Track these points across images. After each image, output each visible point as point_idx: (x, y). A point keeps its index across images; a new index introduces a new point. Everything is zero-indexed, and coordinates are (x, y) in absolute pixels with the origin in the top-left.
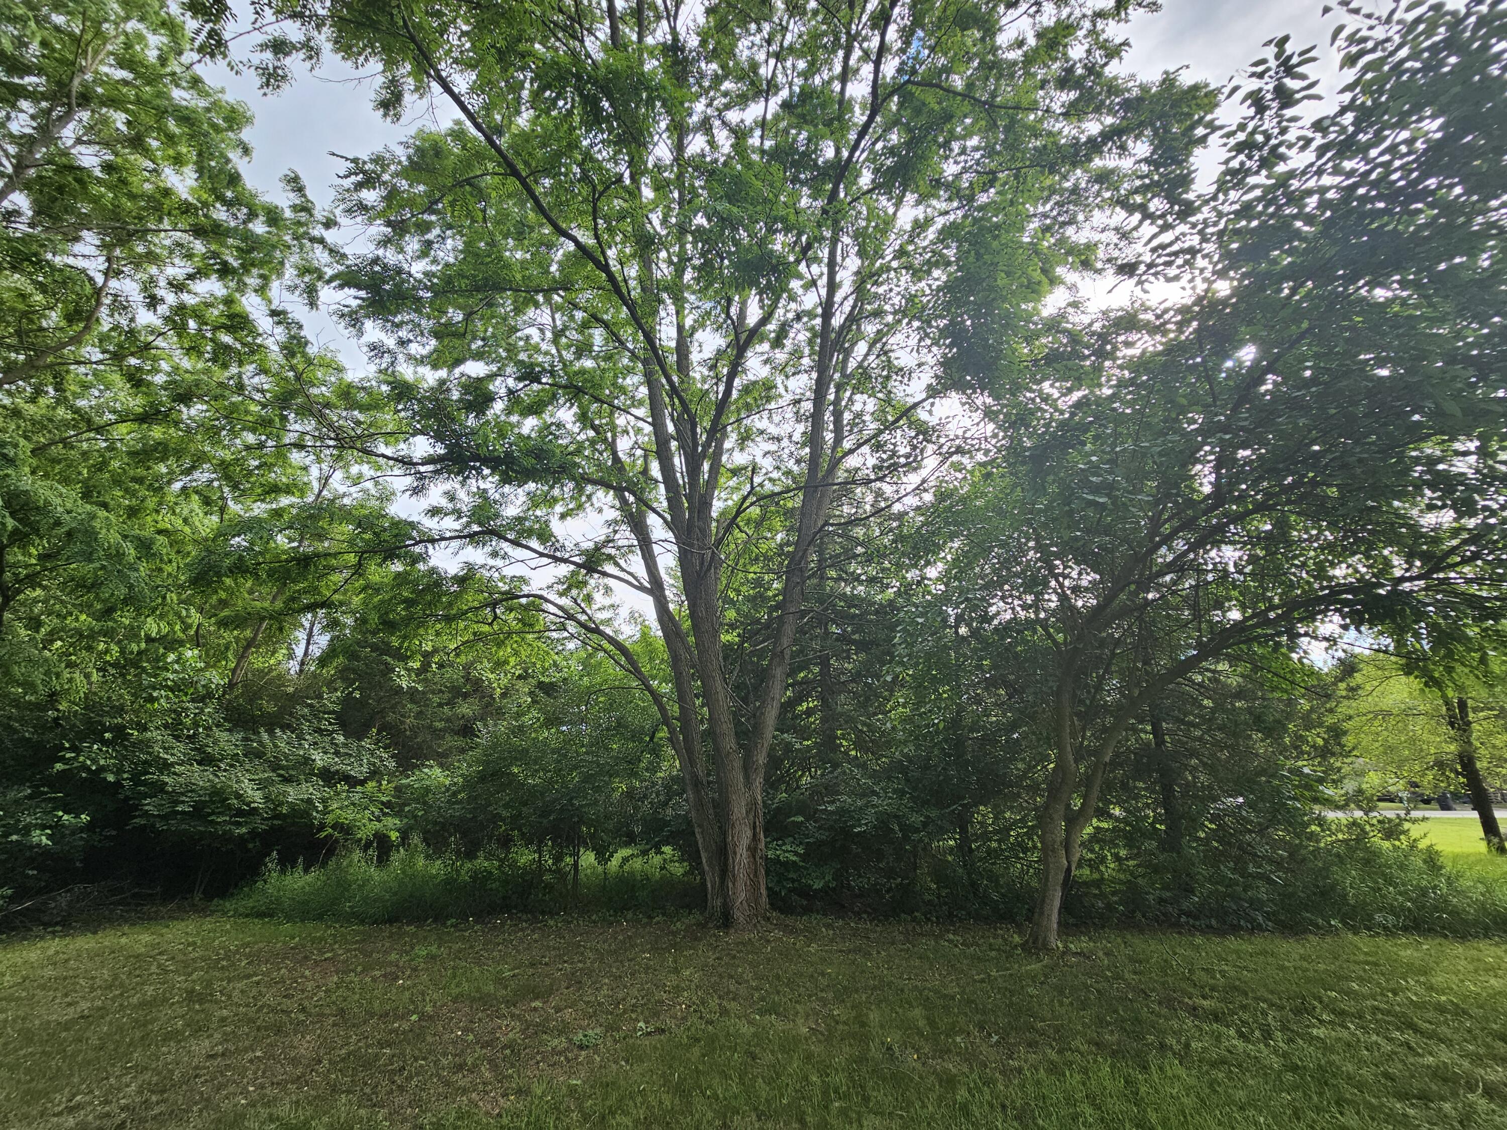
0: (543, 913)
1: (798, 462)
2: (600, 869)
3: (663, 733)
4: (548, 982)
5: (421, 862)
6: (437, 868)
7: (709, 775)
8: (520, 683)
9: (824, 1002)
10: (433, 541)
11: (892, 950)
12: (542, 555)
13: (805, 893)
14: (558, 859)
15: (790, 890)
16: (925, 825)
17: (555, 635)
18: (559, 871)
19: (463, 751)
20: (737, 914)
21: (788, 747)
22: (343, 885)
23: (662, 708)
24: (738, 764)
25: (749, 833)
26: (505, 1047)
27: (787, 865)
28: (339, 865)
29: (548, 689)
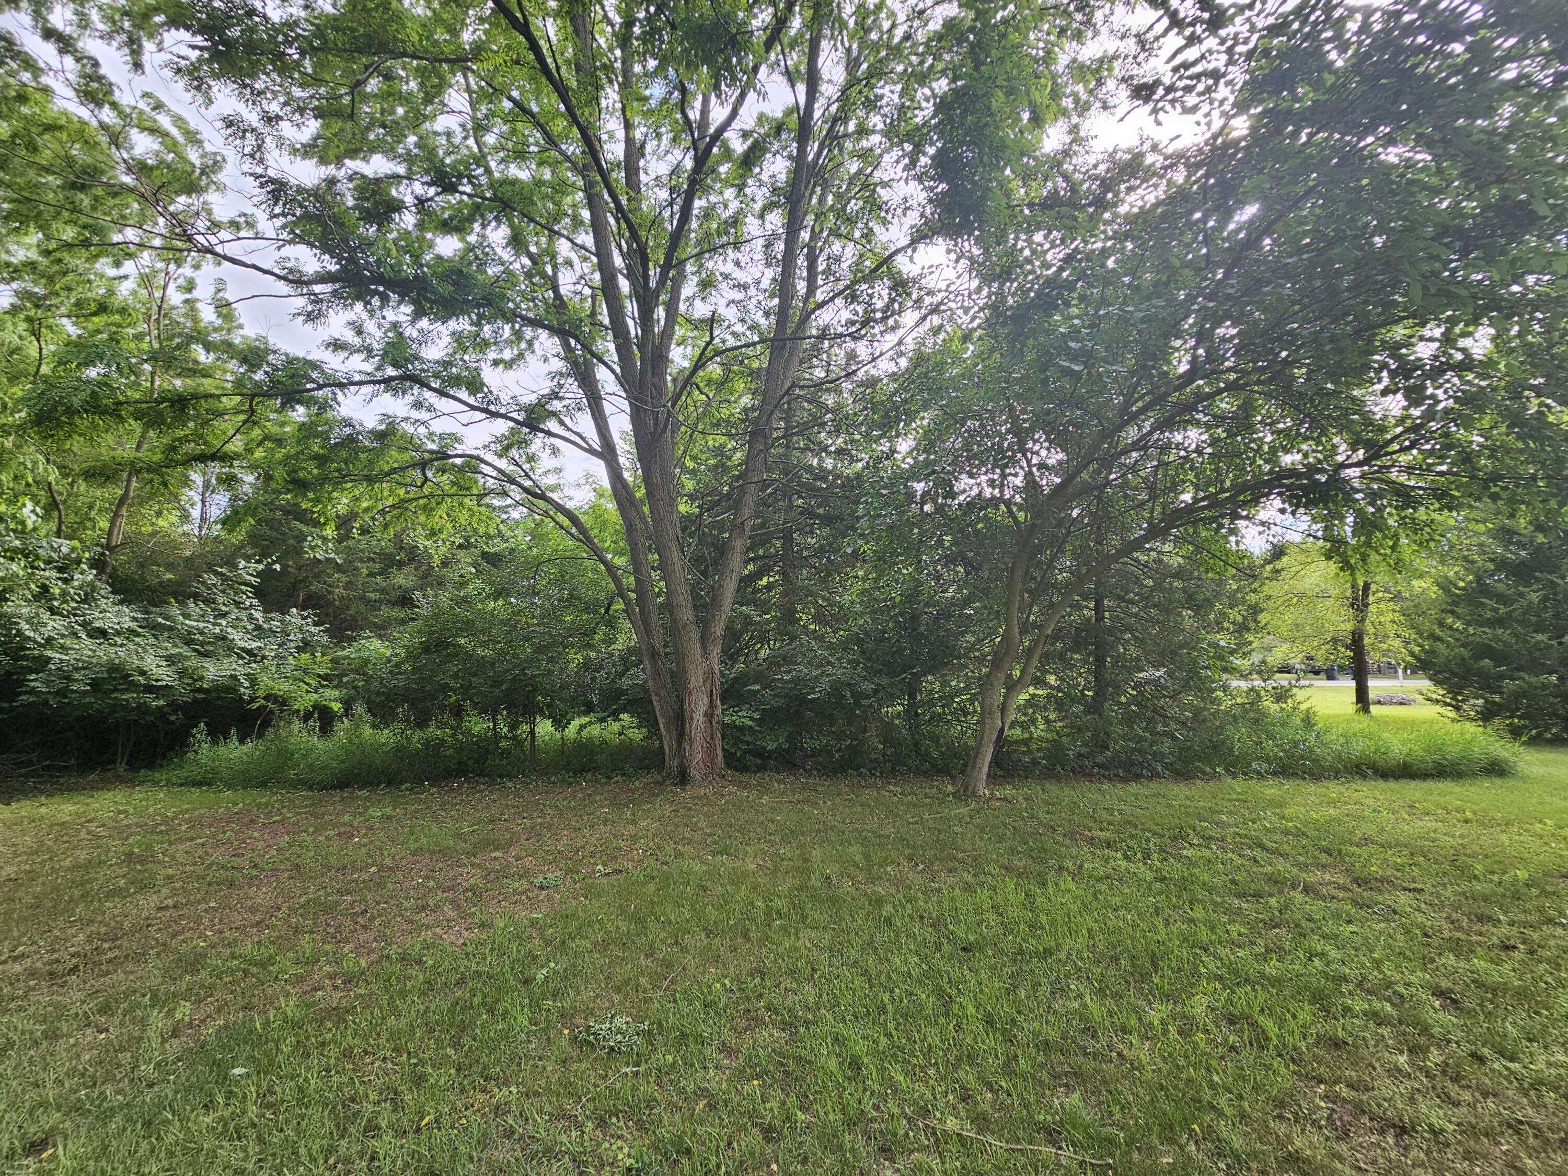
0: (501, 776)
1: (767, 314)
2: (558, 735)
3: (619, 605)
4: (508, 836)
5: (368, 732)
6: (385, 736)
7: (666, 646)
8: (461, 554)
9: (772, 843)
10: (342, 386)
11: (838, 800)
12: (473, 408)
13: (760, 753)
14: (513, 727)
15: (745, 752)
16: (876, 692)
17: (496, 502)
18: (515, 738)
19: (403, 622)
20: (693, 772)
21: (748, 621)
22: (285, 756)
23: (617, 580)
24: (695, 634)
25: (706, 700)
26: (467, 890)
27: (742, 729)
28: (278, 737)
29: (493, 559)
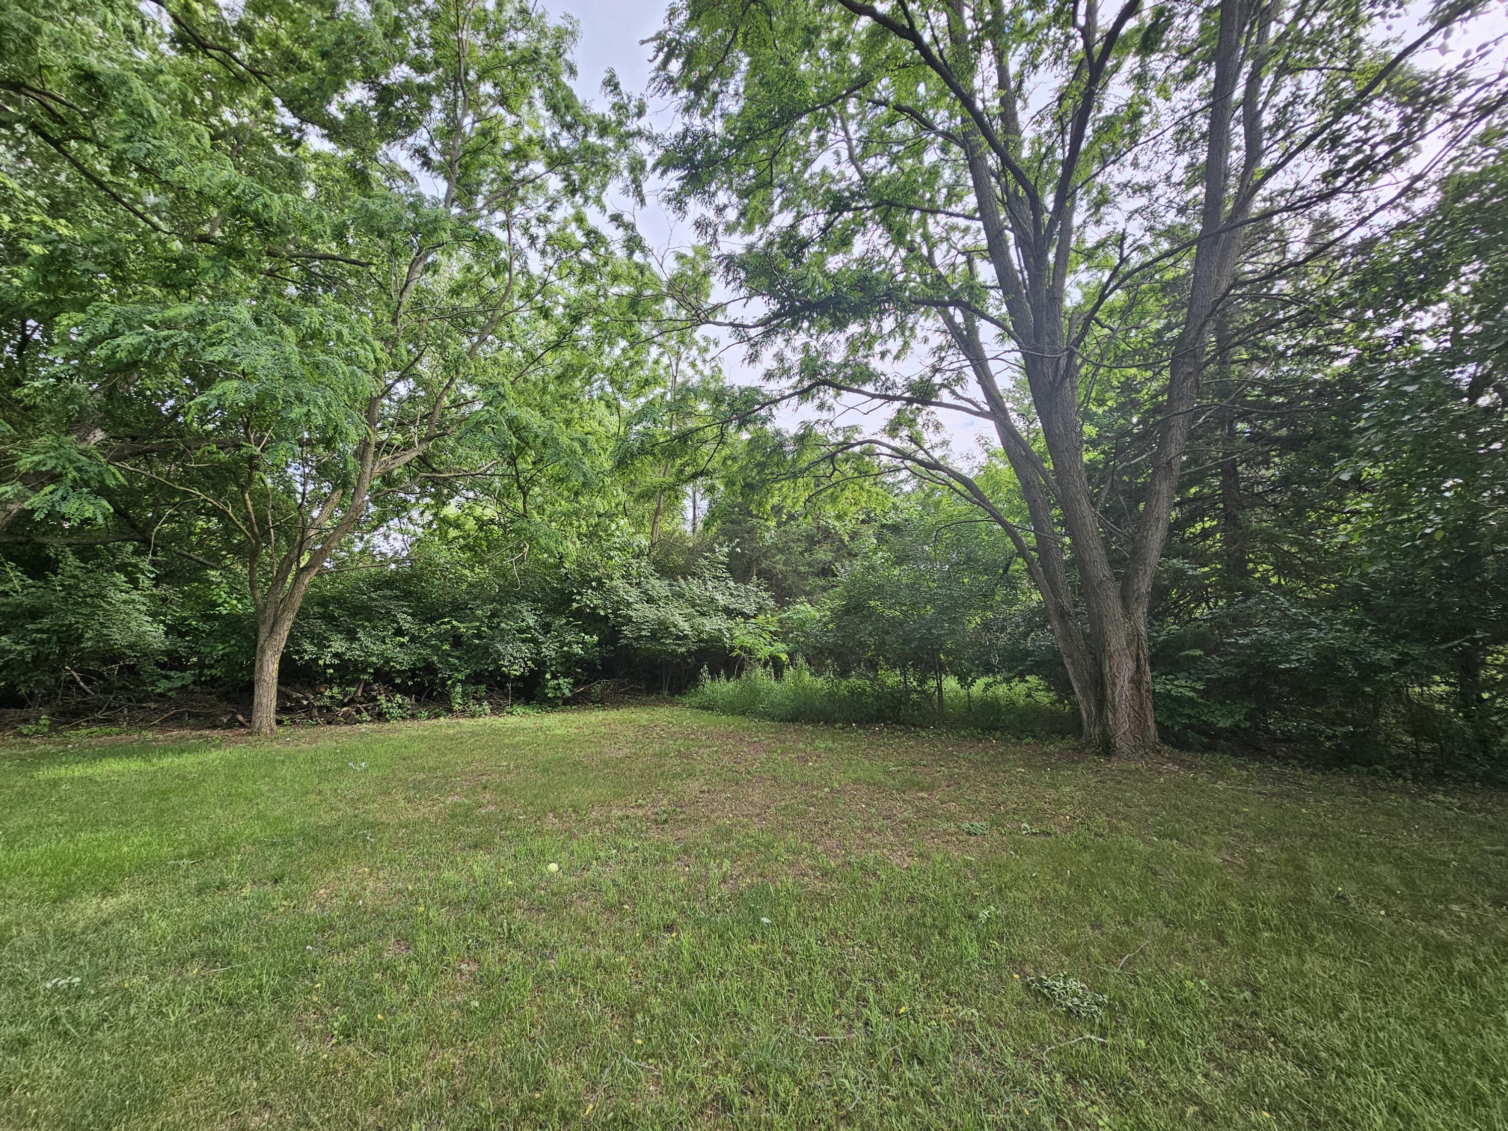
0: (914, 725)
2: (963, 692)
3: (1019, 565)
4: (929, 780)
5: (807, 677)
6: (819, 682)
7: (1076, 606)
8: (865, 527)
9: (1242, 839)
10: (775, 402)
11: (1339, 800)
12: (874, 396)
13: (1206, 730)
14: (922, 682)
15: (1186, 727)
16: (1399, 664)
18: (924, 692)
19: (824, 589)
20: (1119, 743)
21: (1178, 575)
22: (754, 692)
23: (1016, 540)
24: (1113, 591)
25: (1131, 665)
26: (902, 822)
27: (1180, 701)
28: (749, 678)
29: (895, 529)
